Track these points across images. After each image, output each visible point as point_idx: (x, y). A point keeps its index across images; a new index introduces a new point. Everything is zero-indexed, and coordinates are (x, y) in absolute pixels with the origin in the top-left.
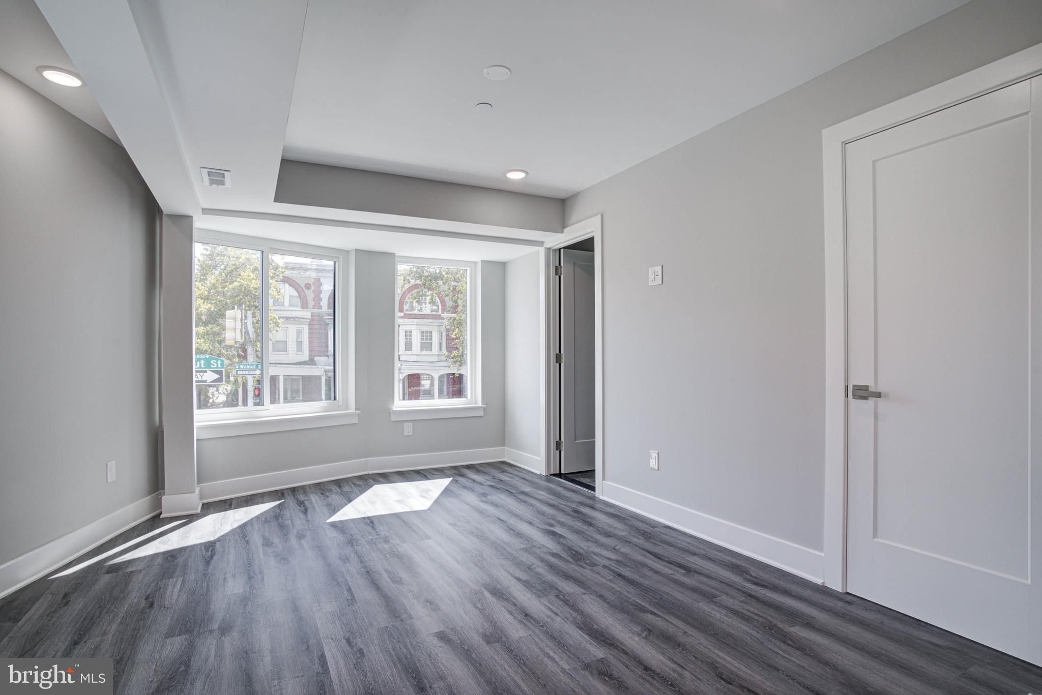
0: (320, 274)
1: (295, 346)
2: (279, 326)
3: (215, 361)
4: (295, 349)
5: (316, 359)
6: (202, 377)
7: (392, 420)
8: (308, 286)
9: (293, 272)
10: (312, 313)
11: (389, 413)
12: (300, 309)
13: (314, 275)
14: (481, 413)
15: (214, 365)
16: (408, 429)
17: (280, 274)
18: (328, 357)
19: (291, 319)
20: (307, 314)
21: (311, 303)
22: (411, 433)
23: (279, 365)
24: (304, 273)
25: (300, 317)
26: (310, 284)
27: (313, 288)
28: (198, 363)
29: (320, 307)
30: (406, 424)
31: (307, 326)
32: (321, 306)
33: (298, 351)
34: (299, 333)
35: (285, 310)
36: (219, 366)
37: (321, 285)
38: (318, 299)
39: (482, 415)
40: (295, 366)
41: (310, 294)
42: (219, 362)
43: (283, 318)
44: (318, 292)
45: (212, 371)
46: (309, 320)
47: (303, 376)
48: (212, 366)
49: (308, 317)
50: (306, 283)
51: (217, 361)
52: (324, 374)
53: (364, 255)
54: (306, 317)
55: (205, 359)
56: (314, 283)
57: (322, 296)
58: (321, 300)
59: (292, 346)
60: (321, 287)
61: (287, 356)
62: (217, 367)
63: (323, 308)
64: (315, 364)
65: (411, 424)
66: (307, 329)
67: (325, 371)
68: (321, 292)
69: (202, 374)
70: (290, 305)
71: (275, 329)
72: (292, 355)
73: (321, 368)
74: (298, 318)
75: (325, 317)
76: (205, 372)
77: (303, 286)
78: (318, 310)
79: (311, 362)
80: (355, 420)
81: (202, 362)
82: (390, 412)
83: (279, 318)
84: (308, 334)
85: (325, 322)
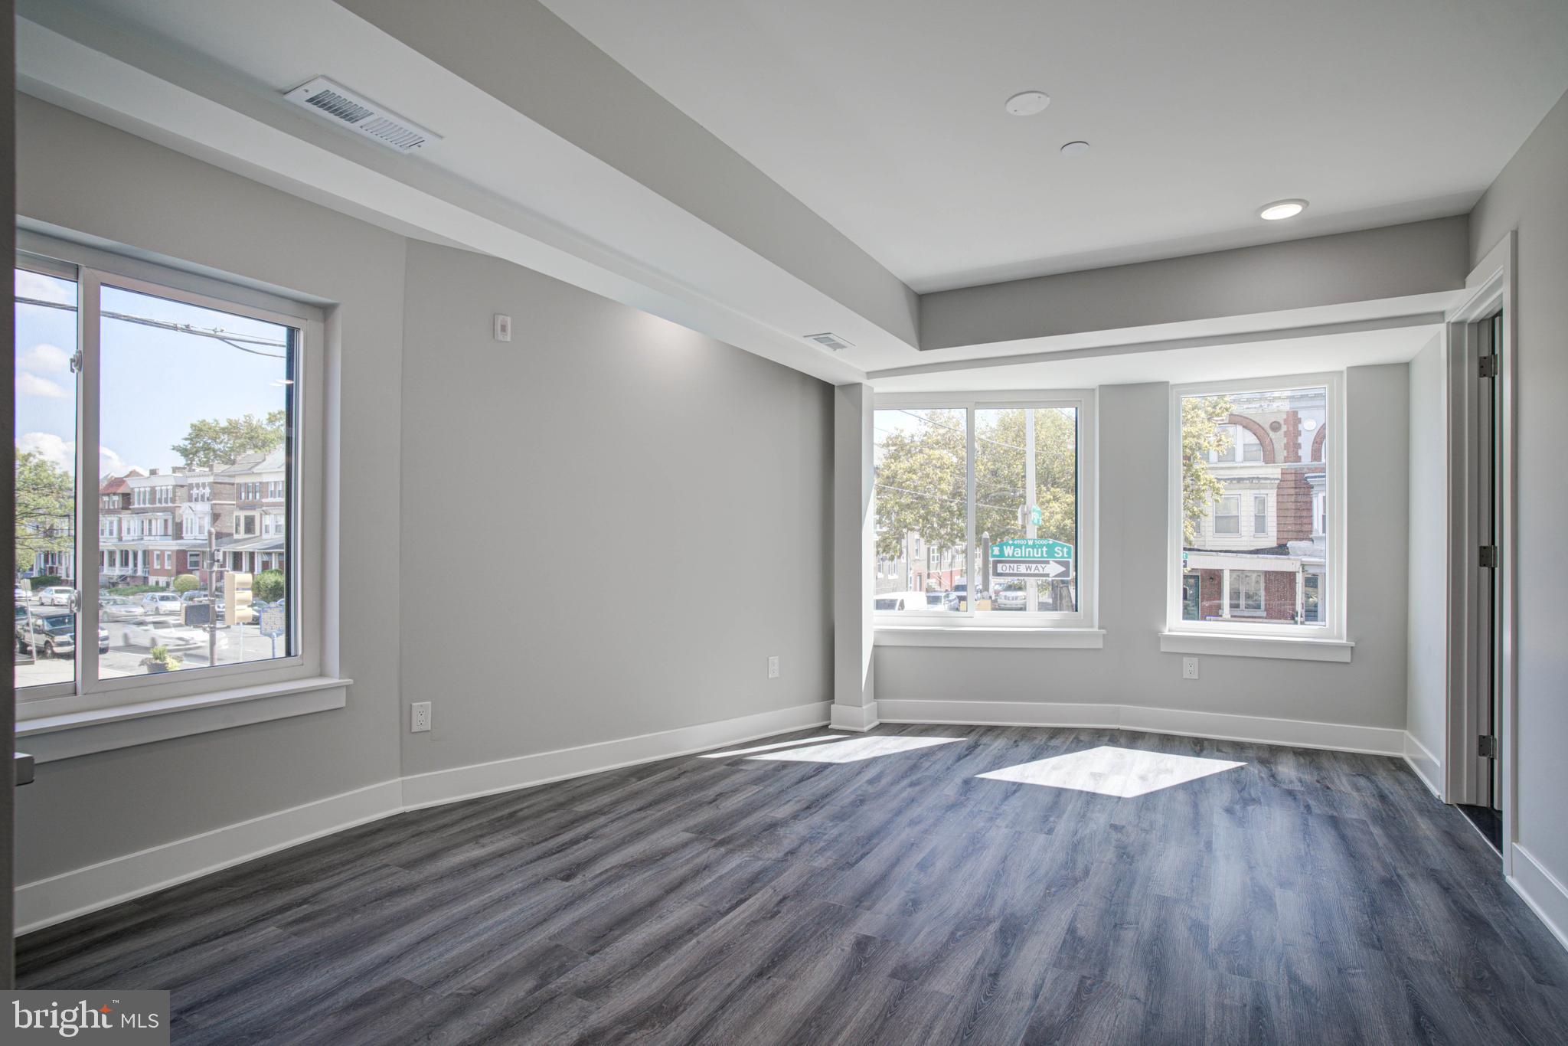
0: (1297, 404)
1: (1253, 524)
2: (1221, 493)
3: (1060, 548)
4: (1253, 529)
5: (1290, 544)
6: (1043, 569)
7: (1162, 650)
8: (1275, 427)
9: (1250, 406)
10: (1282, 469)
11: (1156, 637)
12: (1263, 464)
13: (1286, 406)
14: (1346, 657)
15: (1058, 554)
16: (1190, 669)
17: (1223, 412)
18: (1313, 541)
19: (1245, 481)
20: (1274, 472)
21: (1281, 453)
22: (1195, 676)
23: (1222, 554)
24: (1268, 405)
25: (1260, 476)
26: (1278, 423)
27: (1284, 428)
28: (1040, 550)
29: (1298, 459)
30: (1185, 659)
31: (1274, 492)
32: (1300, 457)
33: (1257, 531)
34: (1261, 502)
35: (1236, 468)
36: (1066, 556)
37: (1300, 422)
38: (1293, 447)
39: (1349, 660)
40: (1249, 556)
41: (1279, 439)
42: (1065, 550)
43: (1225, 480)
44: (1294, 434)
45: (1056, 562)
46: (1278, 482)
47: (1266, 572)
48: (1056, 555)
49: (1276, 476)
50: (1271, 422)
51: (1063, 548)
52: (1301, 569)
53: (1116, 393)
54: (1272, 477)
55: (1048, 546)
56: (1285, 420)
57: (1300, 440)
58: (1298, 446)
59: (1247, 524)
60: (1300, 425)
61: (1238, 539)
62: (1063, 557)
63: (1302, 460)
64: (1287, 554)
65: (1195, 660)
66: (1275, 495)
67: (1303, 566)
68: (1298, 434)
69: (1043, 565)
70: (1245, 460)
71: (1214, 497)
72: (1247, 538)
73: (1294, 560)
74: (1258, 478)
75: (1306, 475)
76: (1047, 562)
77: (1267, 427)
78: (1295, 464)
79: (1281, 549)
80: (1099, 645)
81: (1045, 549)
82: (1159, 638)
83: (1219, 480)
84: (1275, 504)
85: (1307, 483)
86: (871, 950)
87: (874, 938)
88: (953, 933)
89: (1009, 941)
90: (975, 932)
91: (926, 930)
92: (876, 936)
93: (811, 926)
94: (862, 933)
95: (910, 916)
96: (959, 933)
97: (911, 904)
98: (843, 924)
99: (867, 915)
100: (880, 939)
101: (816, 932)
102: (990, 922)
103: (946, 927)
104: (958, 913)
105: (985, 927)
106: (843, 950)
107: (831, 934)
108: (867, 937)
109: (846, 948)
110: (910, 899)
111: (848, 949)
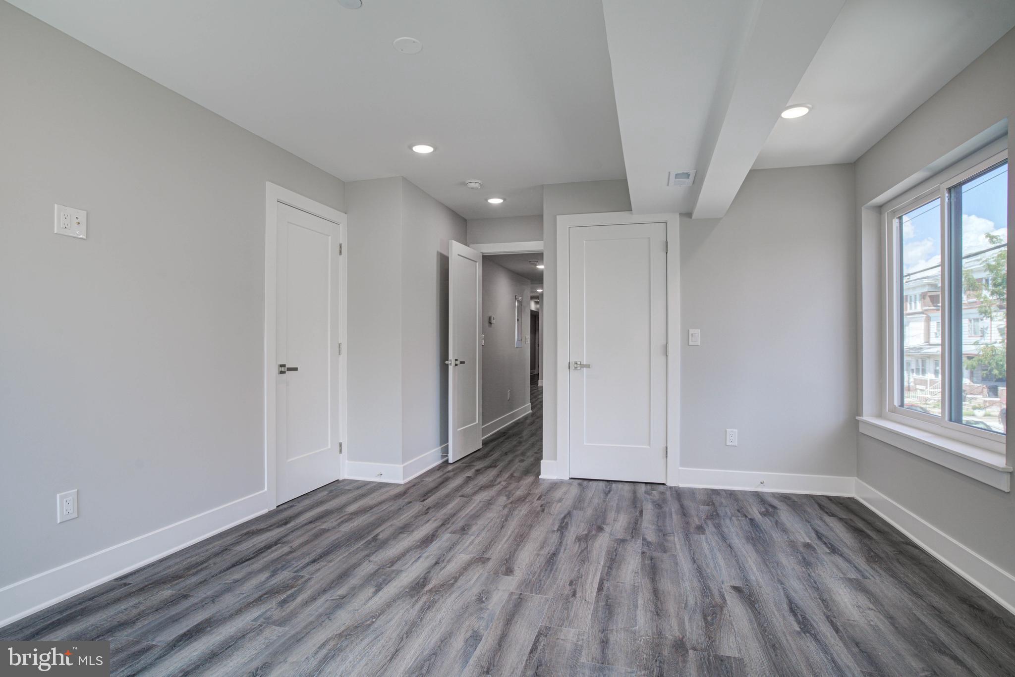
86: (504, 569)
87: (503, 575)
88: (456, 581)
89: (422, 580)
90: (442, 583)
91: (472, 582)
92: (502, 576)
93: (544, 578)
94: (511, 577)
95: (483, 590)
96: (451, 582)
97: (484, 599)
98: (525, 582)
99: (512, 588)
100: (500, 575)
101: (539, 576)
102: (430, 591)
103: (459, 585)
104: (450, 595)
105: (435, 587)
106: (519, 568)
107: (529, 575)
108: (508, 575)
109: (517, 568)
110: (484, 603)
111: (516, 568)
